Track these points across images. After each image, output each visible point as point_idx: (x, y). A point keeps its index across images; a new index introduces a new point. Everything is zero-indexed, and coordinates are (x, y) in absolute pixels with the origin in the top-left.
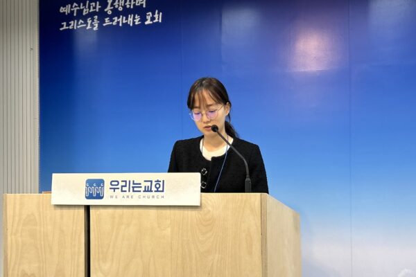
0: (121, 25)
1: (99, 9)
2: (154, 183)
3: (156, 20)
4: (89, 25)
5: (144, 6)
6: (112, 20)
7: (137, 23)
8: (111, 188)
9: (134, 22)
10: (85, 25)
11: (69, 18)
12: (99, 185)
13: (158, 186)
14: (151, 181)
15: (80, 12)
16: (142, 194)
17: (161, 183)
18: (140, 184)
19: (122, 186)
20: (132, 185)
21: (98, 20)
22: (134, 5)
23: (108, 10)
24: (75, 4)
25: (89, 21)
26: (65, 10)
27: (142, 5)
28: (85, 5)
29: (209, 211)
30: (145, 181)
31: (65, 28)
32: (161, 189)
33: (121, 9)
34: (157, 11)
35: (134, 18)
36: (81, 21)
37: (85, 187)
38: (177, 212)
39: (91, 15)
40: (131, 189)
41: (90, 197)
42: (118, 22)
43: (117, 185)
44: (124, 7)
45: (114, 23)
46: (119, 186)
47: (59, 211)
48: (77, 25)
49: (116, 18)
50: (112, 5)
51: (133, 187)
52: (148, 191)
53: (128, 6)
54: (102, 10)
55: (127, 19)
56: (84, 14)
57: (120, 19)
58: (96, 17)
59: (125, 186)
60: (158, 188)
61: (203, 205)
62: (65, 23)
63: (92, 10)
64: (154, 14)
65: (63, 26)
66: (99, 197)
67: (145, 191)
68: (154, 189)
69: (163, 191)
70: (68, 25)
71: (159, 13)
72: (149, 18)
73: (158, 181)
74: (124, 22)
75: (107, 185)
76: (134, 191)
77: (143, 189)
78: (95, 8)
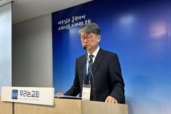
0: (77, 26)
1: (70, 21)
2: (35, 93)
3: (89, 23)
4: (67, 27)
5: (85, 18)
6: (74, 25)
7: (82, 25)
8: (20, 94)
9: (81, 25)
10: (65, 28)
11: (61, 25)
12: (16, 93)
13: (37, 94)
14: (34, 92)
15: (64, 23)
16: (31, 98)
17: (38, 93)
18: (30, 93)
19: (24, 94)
20: (27, 93)
21: (70, 25)
22: (81, 18)
23: (73, 21)
24: (63, 21)
25: (67, 26)
26: (59, 23)
27: (84, 18)
28: (65, 20)
29: (58, 109)
30: (32, 91)
31: (60, 29)
32: (38, 96)
33: (77, 20)
34: (89, 19)
35: (81, 23)
36: (64, 26)
37: (12, 93)
38: (45, 108)
39: (67, 24)
40: (27, 95)
41: (13, 98)
42: (76, 25)
43: (22, 93)
44: (78, 19)
45: (75, 26)
46: (23, 94)
47: (4, 104)
48: (63, 28)
49: (75, 24)
50: (74, 19)
51: (28, 94)
52: (33, 97)
53: (79, 19)
54: (71, 21)
55: (79, 24)
56: (65, 23)
57: (77, 24)
58: (69, 24)
59: (25, 94)
60: (37, 95)
61: (55, 105)
62: (59, 28)
63: (68, 22)
64: (88, 20)
65: (59, 29)
66: (16, 98)
67: (32, 96)
68: (35, 96)
69: (38, 97)
70: (61, 28)
71: (89, 20)
72: (86, 22)
73: (37, 92)
74: (78, 25)
75: (19, 93)
76: (28, 96)
77: (31, 95)
78: (69, 21)
